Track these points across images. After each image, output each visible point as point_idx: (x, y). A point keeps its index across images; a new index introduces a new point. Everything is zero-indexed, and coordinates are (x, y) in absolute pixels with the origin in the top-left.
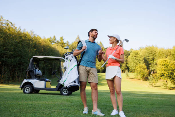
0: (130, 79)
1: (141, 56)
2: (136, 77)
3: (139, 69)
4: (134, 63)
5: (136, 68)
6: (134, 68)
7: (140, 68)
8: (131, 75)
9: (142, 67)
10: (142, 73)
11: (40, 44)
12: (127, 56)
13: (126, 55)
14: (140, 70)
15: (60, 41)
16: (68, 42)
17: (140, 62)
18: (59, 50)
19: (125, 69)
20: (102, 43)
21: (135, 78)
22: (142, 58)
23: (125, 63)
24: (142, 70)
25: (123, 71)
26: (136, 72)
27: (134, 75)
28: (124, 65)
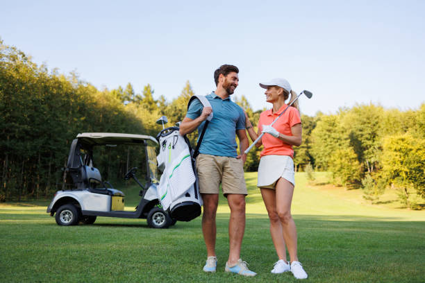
0: (317, 185)
1: (342, 130)
2: (332, 180)
3: (338, 161)
4: (327, 146)
5: (332, 159)
6: (327, 159)
7: (341, 159)
8: (321, 176)
9: (346, 155)
10: (345, 171)
11: (96, 104)
12: (308, 130)
13: (307, 128)
14: (341, 163)
15: (143, 97)
16: (162, 97)
17: (340, 145)
18: (141, 117)
19: (303, 162)
20: (246, 101)
21: (329, 183)
22: (344, 133)
23: (303, 147)
24: (346, 162)
25: (300, 166)
26: (331, 168)
27: (327, 176)
28: (302, 152)
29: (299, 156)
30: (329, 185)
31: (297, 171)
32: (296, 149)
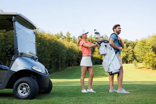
0: (139, 68)
1: (148, 45)
2: (145, 66)
3: (148, 58)
4: (142, 52)
5: (145, 57)
6: (143, 57)
7: (149, 57)
8: (140, 65)
9: (151, 55)
10: (151, 62)
12: (133, 47)
13: (132, 46)
14: (149, 59)
15: (67, 37)
16: (74, 36)
17: (148, 51)
19: (131, 60)
20: (107, 36)
21: (144, 67)
22: (150, 46)
23: (131, 54)
24: (151, 58)
25: (130, 61)
26: (145, 61)
27: (143, 65)
28: (130, 56)
29: (129, 57)
30: (144, 68)
31: (129, 63)
32: (128, 54)
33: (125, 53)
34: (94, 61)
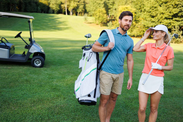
0: (88, 23)
2: (95, 21)
3: (98, 14)
4: (94, 6)
5: (96, 12)
6: (94, 12)
7: (100, 13)
8: (90, 19)
9: (102, 11)
10: (101, 18)
14: (99, 15)
17: (100, 6)
19: (82, 11)
21: (93, 23)
22: (102, 1)
23: (82, 4)
24: (102, 15)
25: (80, 13)
26: (95, 16)
28: (81, 7)
29: (80, 9)
31: (79, 15)
32: (79, 5)
33: (76, 3)
34: (40, 7)
